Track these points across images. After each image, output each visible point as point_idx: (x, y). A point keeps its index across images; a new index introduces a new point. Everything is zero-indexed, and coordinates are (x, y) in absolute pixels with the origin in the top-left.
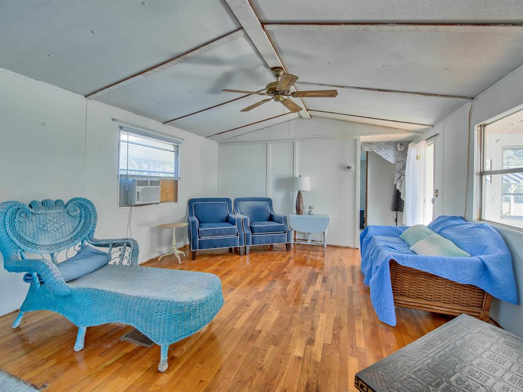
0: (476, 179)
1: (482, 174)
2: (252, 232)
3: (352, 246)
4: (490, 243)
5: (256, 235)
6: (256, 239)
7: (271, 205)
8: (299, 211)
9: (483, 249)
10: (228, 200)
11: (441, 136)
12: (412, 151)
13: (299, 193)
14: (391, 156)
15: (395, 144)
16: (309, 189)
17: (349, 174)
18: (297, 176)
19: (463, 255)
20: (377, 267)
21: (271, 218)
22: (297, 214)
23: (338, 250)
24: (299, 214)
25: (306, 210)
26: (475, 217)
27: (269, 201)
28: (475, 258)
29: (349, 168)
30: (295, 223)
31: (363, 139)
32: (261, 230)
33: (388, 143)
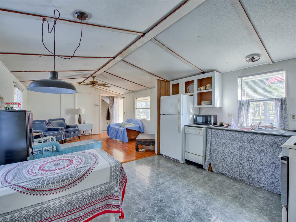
0: (135, 110)
1: (136, 109)
2: (68, 133)
3: (99, 134)
4: (140, 122)
5: (69, 134)
6: (69, 136)
7: (64, 121)
8: (80, 122)
9: (139, 124)
10: (45, 121)
11: (126, 98)
12: (115, 100)
13: (80, 115)
14: (108, 101)
15: (109, 97)
16: (84, 114)
17: (98, 107)
18: (77, 108)
19: (136, 126)
20: (122, 132)
21: (68, 127)
22: (79, 124)
23: (96, 135)
24: (80, 124)
25: (82, 122)
26: (135, 118)
27: (63, 119)
28: (138, 126)
29: (98, 105)
30: (80, 127)
31: (102, 95)
32: (71, 132)
33: (107, 97)
